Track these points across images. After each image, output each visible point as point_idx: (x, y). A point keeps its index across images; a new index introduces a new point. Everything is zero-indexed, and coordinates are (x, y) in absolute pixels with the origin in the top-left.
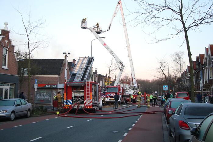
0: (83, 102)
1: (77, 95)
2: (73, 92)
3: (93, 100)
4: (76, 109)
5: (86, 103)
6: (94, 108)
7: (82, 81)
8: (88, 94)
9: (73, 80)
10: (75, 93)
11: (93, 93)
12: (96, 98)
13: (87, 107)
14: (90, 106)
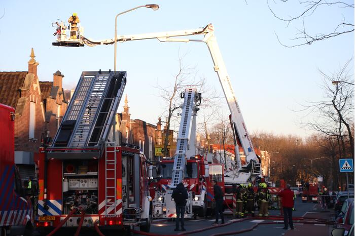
0: (96, 206)
1: (78, 185)
2: (65, 177)
3: (124, 201)
4: (73, 229)
5: (103, 209)
6: (127, 224)
7: (93, 145)
8: (111, 183)
9: (66, 143)
10: (72, 181)
11: (125, 180)
12: (133, 195)
13: (108, 222)
14: (115, 219)
